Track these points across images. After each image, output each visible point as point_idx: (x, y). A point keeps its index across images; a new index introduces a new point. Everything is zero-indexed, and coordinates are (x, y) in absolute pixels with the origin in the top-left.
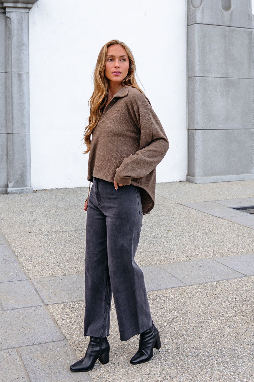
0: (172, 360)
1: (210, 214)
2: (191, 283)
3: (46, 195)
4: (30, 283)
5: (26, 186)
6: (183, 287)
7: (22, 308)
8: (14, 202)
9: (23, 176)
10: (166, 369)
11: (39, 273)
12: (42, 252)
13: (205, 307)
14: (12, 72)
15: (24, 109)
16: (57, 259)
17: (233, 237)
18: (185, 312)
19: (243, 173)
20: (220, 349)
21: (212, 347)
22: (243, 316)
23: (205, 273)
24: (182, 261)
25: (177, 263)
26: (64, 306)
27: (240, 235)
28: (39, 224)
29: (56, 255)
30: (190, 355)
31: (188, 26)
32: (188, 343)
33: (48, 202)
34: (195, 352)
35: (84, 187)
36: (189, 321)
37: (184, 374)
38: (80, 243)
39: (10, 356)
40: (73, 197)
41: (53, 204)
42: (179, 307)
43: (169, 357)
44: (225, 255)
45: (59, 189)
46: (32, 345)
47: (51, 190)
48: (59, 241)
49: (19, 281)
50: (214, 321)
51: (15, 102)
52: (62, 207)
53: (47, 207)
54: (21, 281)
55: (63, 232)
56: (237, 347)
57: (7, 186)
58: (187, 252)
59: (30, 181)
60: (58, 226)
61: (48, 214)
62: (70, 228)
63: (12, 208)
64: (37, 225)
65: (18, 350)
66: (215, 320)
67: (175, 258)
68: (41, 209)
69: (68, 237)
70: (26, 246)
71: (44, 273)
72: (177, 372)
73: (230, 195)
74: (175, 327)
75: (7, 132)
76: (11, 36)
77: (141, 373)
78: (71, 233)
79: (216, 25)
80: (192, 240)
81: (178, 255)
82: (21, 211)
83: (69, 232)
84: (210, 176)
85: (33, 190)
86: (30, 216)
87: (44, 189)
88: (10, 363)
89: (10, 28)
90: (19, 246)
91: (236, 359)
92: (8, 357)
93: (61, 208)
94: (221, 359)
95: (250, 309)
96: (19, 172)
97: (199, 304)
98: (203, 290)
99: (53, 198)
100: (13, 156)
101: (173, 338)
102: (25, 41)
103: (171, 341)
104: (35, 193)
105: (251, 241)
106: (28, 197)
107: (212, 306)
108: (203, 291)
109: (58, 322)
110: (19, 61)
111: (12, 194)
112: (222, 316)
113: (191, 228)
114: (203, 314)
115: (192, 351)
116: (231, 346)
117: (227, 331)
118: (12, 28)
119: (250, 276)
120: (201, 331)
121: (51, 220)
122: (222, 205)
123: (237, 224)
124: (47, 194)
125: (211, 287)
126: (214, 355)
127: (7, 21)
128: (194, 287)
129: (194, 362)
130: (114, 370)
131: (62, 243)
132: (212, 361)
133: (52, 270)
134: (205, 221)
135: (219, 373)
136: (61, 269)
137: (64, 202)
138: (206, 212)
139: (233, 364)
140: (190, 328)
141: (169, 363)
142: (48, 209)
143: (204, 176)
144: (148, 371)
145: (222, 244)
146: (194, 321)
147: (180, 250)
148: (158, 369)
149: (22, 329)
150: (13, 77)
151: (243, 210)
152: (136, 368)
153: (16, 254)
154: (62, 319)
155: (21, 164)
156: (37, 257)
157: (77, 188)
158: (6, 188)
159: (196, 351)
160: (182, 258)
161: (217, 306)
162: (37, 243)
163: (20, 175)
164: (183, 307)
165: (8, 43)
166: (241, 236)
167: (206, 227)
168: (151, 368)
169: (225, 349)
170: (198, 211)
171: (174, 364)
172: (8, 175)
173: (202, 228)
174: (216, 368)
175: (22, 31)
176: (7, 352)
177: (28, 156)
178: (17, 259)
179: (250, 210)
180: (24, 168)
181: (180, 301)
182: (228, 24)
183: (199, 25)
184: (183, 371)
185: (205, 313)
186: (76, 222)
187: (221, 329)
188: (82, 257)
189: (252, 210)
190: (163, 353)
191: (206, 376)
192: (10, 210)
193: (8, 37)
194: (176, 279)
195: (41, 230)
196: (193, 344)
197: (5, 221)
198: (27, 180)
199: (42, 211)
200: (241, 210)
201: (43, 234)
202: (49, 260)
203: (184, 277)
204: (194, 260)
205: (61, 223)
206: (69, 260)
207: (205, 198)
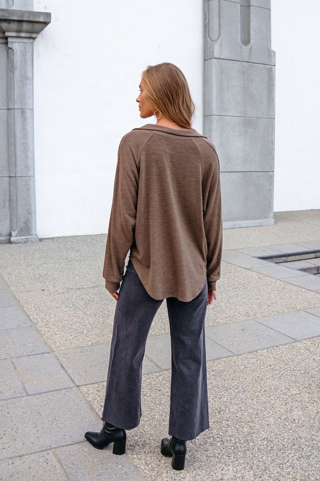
0: (243, 457)
1: (235, 265)
2: (239, 352)
3: (54, 244)
4: (53, 356)
5: (31, 235)
6: (232, 358)
7: (50, 391)
8: (19, 253)
10: (240, 471)
11: (62, 343)
12: (61, 315)
13: (262, 382)
16: (79, 323)
17: (268, 293)
18: (242, 390)
19: (261, 218)
20: (295, 438)
21: (286, 437)
22: (309, 393)
23: (251, 338)
24: (222, 324)
25: (215, 326)
26: (99, 387)
27: (275, 289)
28: (51, 280)
29: (77, 319)
30: (263, 450)
32: (256, 433)
33: (56, 252)
34: (268, 444)
35: (94, 235)
36: (249, 402)
37: (263, 477)
38: (102, 303)
39: (46, 461)
40: (83, 246)
41: (62, 255)
42: (233, 385)
43: (239, 453)
44: (266, 314)
45: (67, 237)
46: (71, 444)
47: (58, 238)
48: (77, 301)
49: (40, 354)
50: (277, 401)
52: (73, 258)
53: (56, 258)
54: (42, 354)
55: (79, 289)
56: (313, 435)
57: (10, 235)
58: (224, 312)
59: (36, 229)
60: (73, 281)
61: (59, 267)
62: (87, 284)
63: (18, 261)
64: (49, 281)
65: (55, 452)
66: (278, 399)
67: (212, 320)
68: (51, 261)
69: (87, 295)
70: (41, 307)
71: (67, 343)
72: (255, 474)
73: (251, 243)
74: (236, 411)
75: (10, 175)
77: (212, 478)
78: (89, 290)
81: (215, 315)
82: (28, 264)
83: (87, 289)
84: (227, 222)
85: (38, 239)
86: (39, 270)
87: (51, 238)
88: (48, 472)
90: (34, 309)
93: (72, 260)
94: (300, 452)
95: (313, 384)
96: (23, 220)
97: (255, 379)
98: (254, 360)
99: (61, 248)
100: (17, 201)
101: (238, 427)
103: (236, 431)
104: (41, 242)
105: (289, 297)
106: (34, 247)
107: (271, 381)
108: (255, 362)
109: (96, 410)
111: (16, 243)
112: (285, 393)
113: (220, 282)
114: (263, 392)
115: (264, 444)
116: (307, 435)
117: (297, 414)
119: (301, 341)
120: (267, 415)
121: (64, 275)
122: (245, 255)
123: (268, 276)
124: (54, 243)
125: (263, 356)
126: (290, 448)
128: (244, 357)
129: (270, 459)
130: (178, 476)
131: (81, 303)
132: (290, 456)
133: (76, 338)
134: (233, 274)
136: (86, 336)
137: (74, 252)
138: (231, 262)
140: (253, 412)
141: (241, 462)
142: (58, 261)
144: (219, 475)
145: (259, 301)
146: (255, 402)
147: (215, 310)
148: (230, 471)
149: (55, 421)
151: (268, 259)
152: (204, 471)
153: (31, 318)
154: (100, 406)
155: (26, 210)
156: (56, 321)
157: (86, 235)
158: (9, 237)
159: (269, 443)
160: (220, 320)
161: (276, 381)
162: (53, 304)
163: (25, 222)
164: (238, 383)
166: (277, 291)
167: (236, 281)
168: (222, 470)
169: (300, 438)
171: (248, 463)
172: (11, 223)
174: (297, 466)
178: (33, 325)
179: (275, 259)
180: (29, 215)
181: (232, 376)
184: (260, 473)
185: (265, 391)
186: (92, 277)
187: (288, 411)
188: (107, 320)
189: (277, 259)
190: (231, 448)
191: (289, 478)
192: (17, 263)
194: (221, 347)
195: (54, 287)
196: (263, 435)
197: (12, 276)
198: (32, 228)
199: (52, 264)
200: (266, 259)
201: (58, 293)
202: (70, 326)
203: (229, 344)
204: (234, 322)
205: (76, 278)
206: (94, 325)
207: (225, 246)
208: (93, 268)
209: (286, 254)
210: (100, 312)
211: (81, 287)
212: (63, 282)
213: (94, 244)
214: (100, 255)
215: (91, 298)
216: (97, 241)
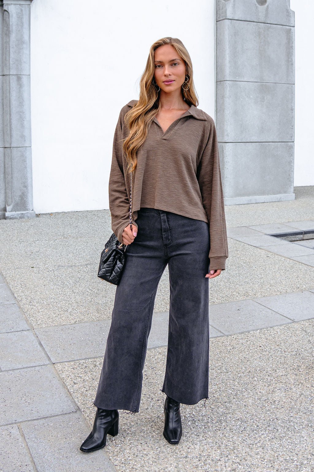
0: (213, 436)
1: (245, 243)
2: (229, 332)
3: (51, 220)
4: (32, 334)
5: (27, 210)
6: (221, 338)
7: (24, 368)
8: (13, 229)
9: (24, 197)
10: (207, 450)
11: (44, 321)
12: (47, 293)
13: (248, 363)
14: (9, 75)
15: (24, 119)
16: (65, 302)
17: (274, 272)
18: (225, 371)
19: (280, 193)
20: (272, 420)
21: (262, 418)
22: (296, 375)
23: (245, 318)
24: (217, 303)
26: (75, 365)
27: (282, 268)
28: (42, 257)
29: (63, 297)
30: (235, 430)
31: (217, 22)
32: (231, 413)
33: (52, 228)
34: (241, 425)
35: (95, 210)
36: (230, 383)
37: (229, 456)
39: (10, 434)
40: (83, 222)
41: (59, 231)
42: (217, 365)
43: (209, 433)
44: (266, 294)
45: (66, 213)
46: (37, 419)
47: (57, 214)
48: (67, 279)
49: (20, 331)
50: (260, 382)
51: (14, 110)
52: (69, 234)
53: (52, 235)
54: (22, 332)
55: (71, 266)
56: (292, 417)
57: (5, 210)
58: (221, 292)
59: (32, 204)
60: (66, 259)
61: (53, 244)
62: (80, 262)
63: (10, 237)
64: (40, 258)
65: (20, 426)
66: (262, 381)
68: (45, 237)
69: (78, 273)
70: (28, 285)
71: (49, 320)
72: (221, 454)
73: (266, 219)
74: (214, 392)
75: (4, 146)
76: (9, 33)
77: (176, 456)
79: (250, 21)
80: (226, 275)
82: (21, 241)
83: (79, 267)
84: (242, 197)
85: (35, 214)
86: (32, 246)
87: (48, 213)
88: (10, 445)
89: (8, 22)
90: (20, 286)
91: (292, 433)
92: (8, 436)
93: (69, 236)
94: (273, 433)
95: (303, 365)
96: (19, 193)
97: (241, 360)
98: (244, 341)
99: (59, 224)
100: (12, 174)
101: (213, 407)
102: (26, 38)
103: (211, 411)
104: (38, 218)
105: (296, 276)
106: (30, 223)
107: (258, 362)
108: (244, 343)
109: (68, 387)
110: (19, 62)
111: (11, 219)
112: (270, 375)
114: (248, 373)
115: (238, 424)
116: (285, 416)
117: (278, 395)
118: (11, 23)
119: (299, 322)
120: (246, 396)
121: (57, 252)
122: (258, 232)
123: (277, 255)
124: (52, 219)
125: (254, 337)
126: (264, 429)
127: (4, 15)
128: (234, 337)
129: (240, 439)
130: (141, 452)
131: (71, 281)
132: (263, 436)
133: (59, 316)
134: (240, 252)
135: (273, 453)
136: (71, 314)
137: (72, 228)
138: (240, 239)
139: (289, 441)
140: (233, 392)
141: (210, 441)
142: (53, 238)
143: (235, 197)
144: (184, 453)
145: (262, 280)
146: (236, 383)
148: (196, 450)
149: (25, 396)
150: (11, 81)
151: (282, 237)
152: (169, 449)
153: (16, 295)
154: (73, 383)
155: (22, 184)
156: (41, 299)
157: (88, 211)
158: (4, 212)
159: (243, 423)
160: (216, 300)
161: (263, 362)
162: (41, 281)
163: (20, 196)
164: (222, 364)
165: (5, 41)
166: (284, 271)
167: (241, 259)
168: (188, 448)
169: (277, 419)
170: (230, 239)
171: (216, 442)
172: (6, 197)
173: (236, 260)
174: (268, 447)
175: (22, 26)
176: (6, 429)
177: (29, 175)
178: (16, 302)
179: (290, 237)
180: (25, 189)
181: (217, 356)
182: (263, 20)
183: (230, 20)
184: (228, 452)
185: (250, 371)
186: (86, 254)
187: (270, 392)
188: (95, 299)
189: (293, 237)
190: (202, 428)
191: (257, 458)
192: (9, 239)
193: (6, 34)
195: (45, 264)
196: (239, 415)
197: (2, 252)
198: (28, 202)
199: (46, 240)
200: (280, 237)
201: (48, 270)
202: (55, 304)
203: (220, 324)
204: (231, 302)
205: (69, 255)
206: (80, 303)
207: (237, 222)
208: (89, 245)
209: (302, 231)
210: (89, 290)
211: (74, 265)
212: (55, 259)
213: (95, 220)
214: (99, 231)
215: (82, 276)
216: (98, 217)
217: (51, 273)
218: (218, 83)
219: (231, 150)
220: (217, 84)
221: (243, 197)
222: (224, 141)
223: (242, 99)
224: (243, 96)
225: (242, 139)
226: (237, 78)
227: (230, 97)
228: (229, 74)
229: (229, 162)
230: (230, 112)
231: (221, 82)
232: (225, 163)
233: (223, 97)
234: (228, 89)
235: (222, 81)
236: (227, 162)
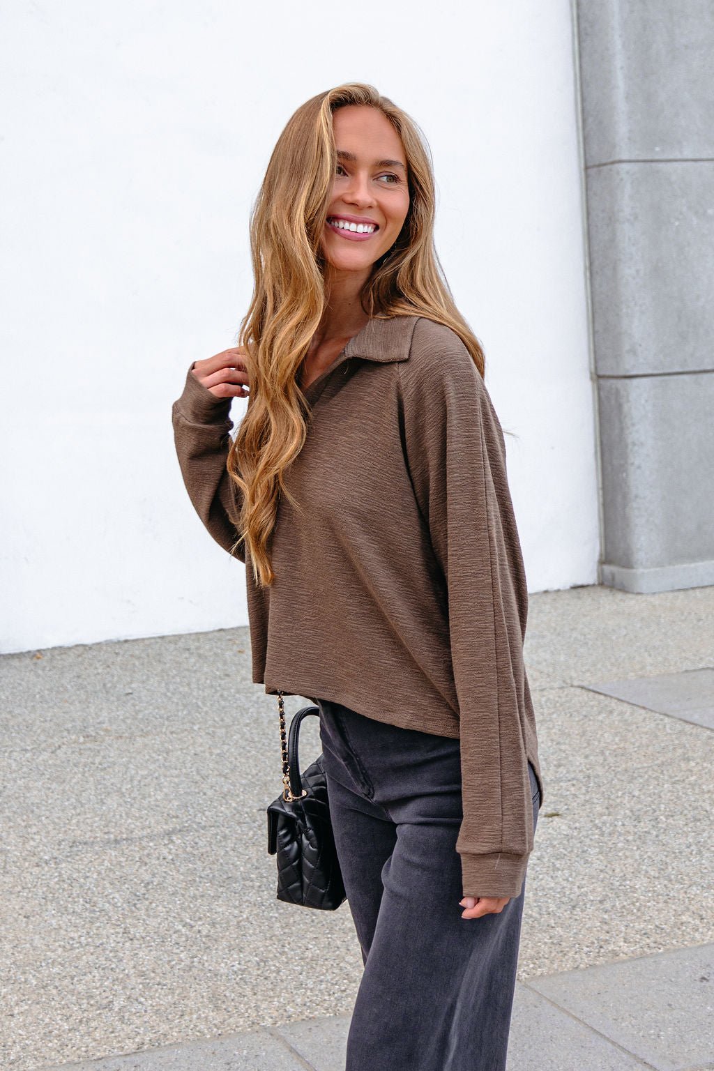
2: (675, 1063)
3: (38, 676)
11: (32, 1048)
12: (38, 942)
16: (102, 973)
24: (626, 958)
25: (602, 966)
28: (15, 813)
29: (94, 957)
33: (45, 706)
35: (190, 634)
38: (192, 891)
40: (148, 679)
41: (67, 716)
45: (90, 648)
47: (57, 652)
48: (104, 888)
52: (104, 726)
53: (44, 730)
55: (116, 841)
58: (639, 914)
60: (97, 815)
61: (50, 762)
62: (147, 823)
64: (8, 817)
67: (593, 943)
68: (21, 740)
69: (140, 867)
71: (50, 1045)
78: (151, 844)
80: (653, 853)
81: (606, 927)
83: (144, 843)
87: (29, 652)
93: (102, 733)
99: (66, 690)
113: (642, 797)
121: (64, 791)
124: (40, 672)
131: (117, 895)
133: (83, 1028)
134: (697, 764)
136: (122, 1019)
137: (113, 702)
143: (670, 564)
147: (608, 905)
156: (18, 967)
157: (162, 638)
160: (622, 944)
167: (703, 792)
170: (662, 717)
173: (686, 794)
186: (166, 794)
188: (205, 958)
194: (610, 1045)
195: (25, 839)
199: (26, 750)
201: (35, 859)
202: (67, 981)
203: (641, 1034)
204: (675, 951)
205: (109, 801)
206: (153, 975)
208: (174, 760)
210: (180, 927)
211: (124, 836)
212: (59, 818)
213: (188, 670)
214: (205, 709)
215: (154, 875)
216: (200, 656)
217: (46, 869)
218: (590, 171)
219: (647, 401)
220: (587, 176)
221: (700, 564)
222: (622, 373)
223: (677, 223)
224: (681, 213)
225: (685, 361)
226: (657, 149)
227: (636, 218)
228: (629, 139)
229: (642, 444)
230: (638, 271)
231: (602, 168)
232: (630, 447)
233: (610, 219)
234: (628, 190)
235: (605, 164)
236: (634, 444)
